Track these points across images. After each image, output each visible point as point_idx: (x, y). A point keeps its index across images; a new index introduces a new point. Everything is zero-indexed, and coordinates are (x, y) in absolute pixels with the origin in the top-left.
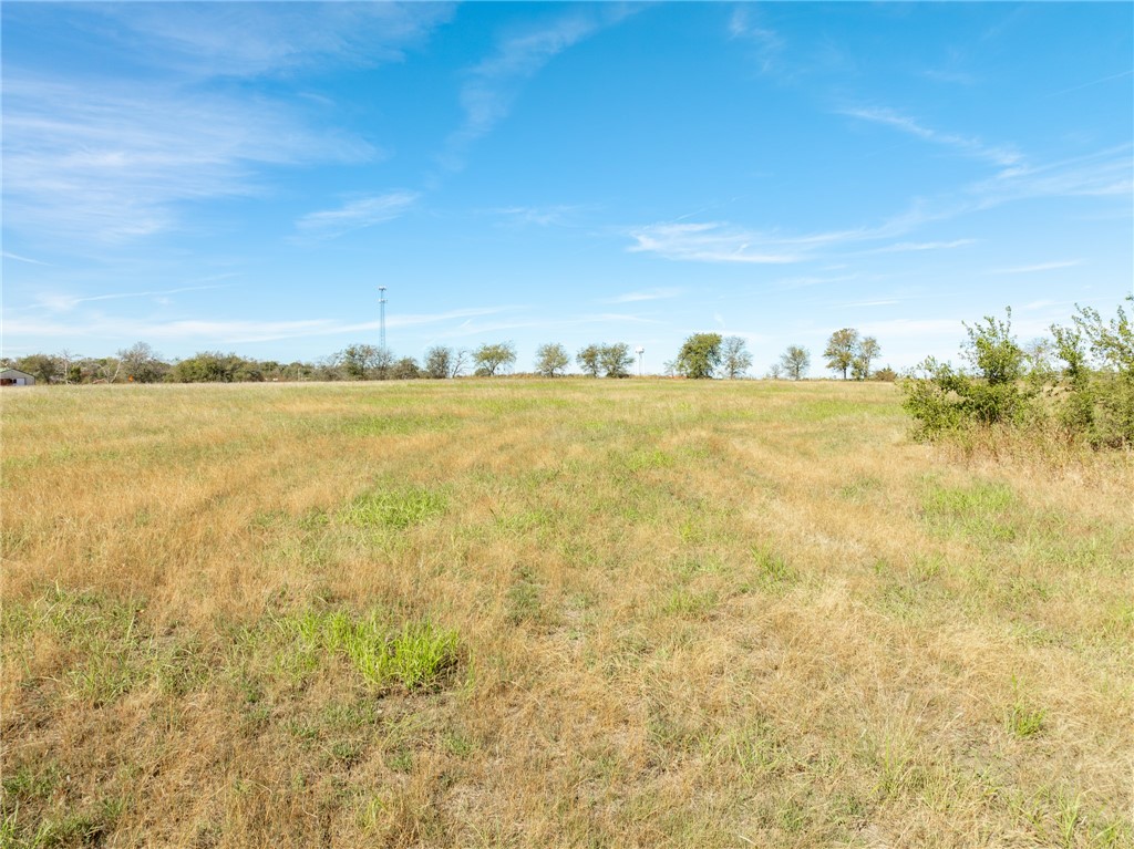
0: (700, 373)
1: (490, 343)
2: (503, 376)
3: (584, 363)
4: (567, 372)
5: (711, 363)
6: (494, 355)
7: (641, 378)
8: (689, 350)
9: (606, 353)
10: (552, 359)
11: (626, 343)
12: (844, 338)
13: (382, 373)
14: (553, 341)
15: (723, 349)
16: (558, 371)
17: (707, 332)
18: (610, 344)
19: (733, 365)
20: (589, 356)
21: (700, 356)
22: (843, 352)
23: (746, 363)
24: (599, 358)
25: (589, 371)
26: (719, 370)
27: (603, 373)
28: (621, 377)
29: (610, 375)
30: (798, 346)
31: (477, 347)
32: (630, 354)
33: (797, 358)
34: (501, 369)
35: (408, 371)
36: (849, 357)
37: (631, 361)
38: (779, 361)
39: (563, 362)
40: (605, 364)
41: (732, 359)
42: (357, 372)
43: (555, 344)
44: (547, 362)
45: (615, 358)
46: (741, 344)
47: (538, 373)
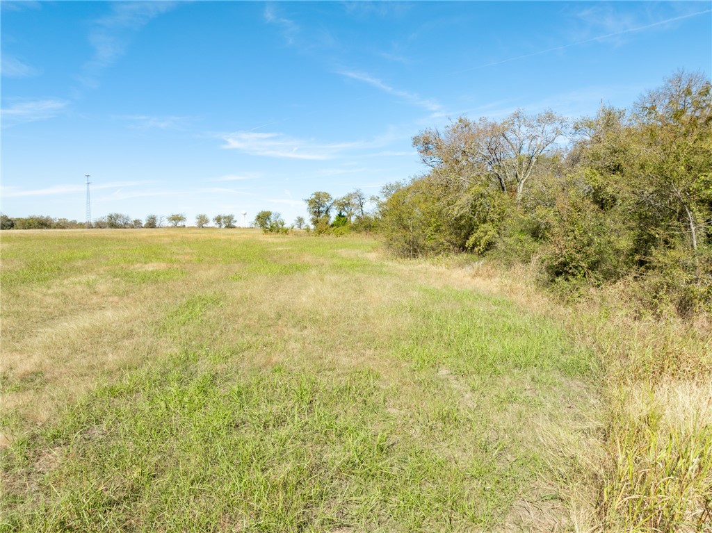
1: (175, 214)
2: (181, 227)
3: (216, 222)
4: (209, 226)
6: (176, 218)
7: (240, 228)
8: (259, 217)
9: (225, 218)
10: (202, 220)
11: (234, 214)
13: (125, 226)
14: (202, 213)
15: (272, 217)
16: (205, 225)
17: (266, 210)
18: (227, 215)
20: (218, 219)
21: (263, 218)
24: (222, 220)
27: (224, 226)
28: (231, 228)
29: (227, 227)
30: (301, 216)
31: (169, 215)
32: (235, 219)
33: (300, 220)
34: (180, 224)
35: (137, 224)
37: (236, 221)
38: (294, 222)
39: (207, 222)
40: (225, 222)
42: (113, 225)
44: (200, 222)
45: (229, 220)
46: (279, 215)
47: (197, 226)
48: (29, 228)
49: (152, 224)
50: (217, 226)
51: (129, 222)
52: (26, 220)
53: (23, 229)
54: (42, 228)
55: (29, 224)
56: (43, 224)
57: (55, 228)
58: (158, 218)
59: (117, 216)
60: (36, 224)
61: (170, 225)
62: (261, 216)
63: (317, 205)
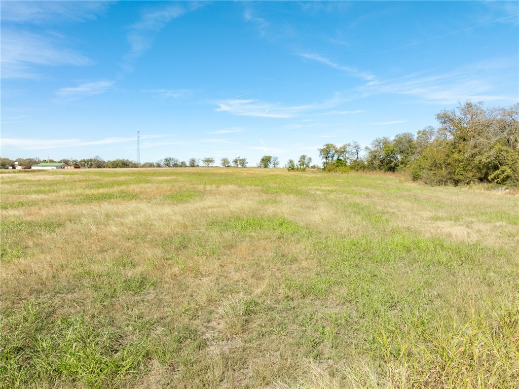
0: (266, 166)
1: (208, 157)
2: (212, 167)
3: (234, 163)
4: (230, 165)
5: (269, 164)
6: (208, 161)
7: (250, 167)
8: (263, 160)
9: (240, 160)
10: (225, 162)
11: (246, 158)
12: (303, 157)
13: (176, 165)
14: (225, 157)
15: (272, 160)
16: (227, 165)
17: (268, 155)
18: (241, 158)
19: (275, 164)
20: (236, 161)
21: (266, 161)
23: (278, 164)
25: (236, 166)
26: (271, 166)
27: (240, 166)
28: (245, 167)
29: (242, 167)
31: (204, 158)
32: (247, 161)
34: (211, 164)
35: (183, 165)
36: (304, 162)
37: (247, 163)
38: (286, 163)
40: (240, 163)
41: (274, 162)
42: (168, 165)
43: (226, 158)
44: (224, 163)
45: (243, 162)
46: (277, 158)
47: (221, 166)
48: (116, 167)
49: (193, 164)
51: (178, 163)
52: (115, 162)
53: (113, 168)
54: (124, 167)
55: (116, 165)
56: (125, 164)
57: (132, 167)
58: (196, 161)
59: (170, 159)
60: (121, 164)
61: (205, 165)
63: (326, 152)
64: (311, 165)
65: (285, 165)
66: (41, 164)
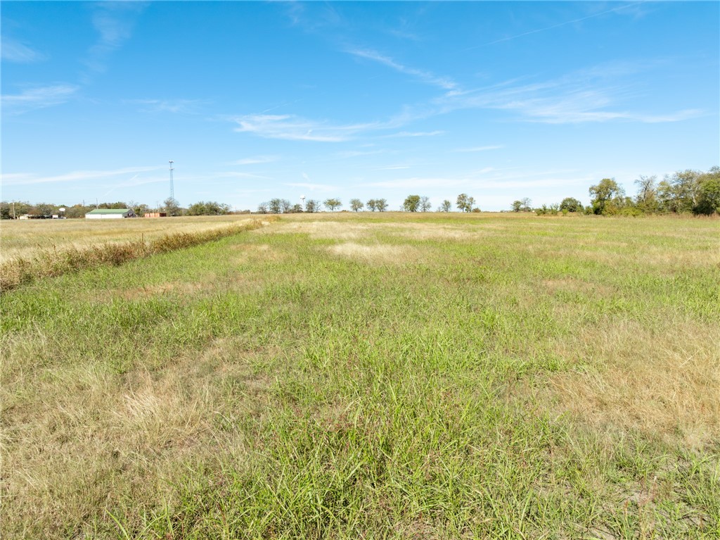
0: (413, 210)
1: (331, 198)
2: (338, 212)
3: (369, 206)
4: (362, 210)
5: (417, 206)
6: (332, 204)
7: (391, 212)
8: (408, 201)
9: (377, 202)
10: (356, 205)
12: (462, 197)
14: (356, 198)
15: (421, 200)
16: (358, 209)
17: (415, 194)
18: (379, 198)
19: (424, 207)
20: (371, 204)
21: (412, 203)
22: (463, 202)
23: (429, 206)
24: (375, 204)
26: (419, 209)
27: (377, 210)
28: (383, 211)
29: (380, 211)
30: (448, 200)
31: (325, 199)
32: (387, 203)
33: (447, 204)
34: (336, 209)
35: (297, 210)
36: (464, 204)
37: (387, 206)
38: (441, 206)
39: (361, 206)
40: (377, 206)
41: (424, 205)
45: (381, 205)
46: (427, 199)
47: (351, 210)
48: (200, 214)
49: (311, 207)
50: (370, 210)
52: (197, 206)
54: (212, 214)
61: (328, 209)
62: (411, 200)
64: (473, 207)
65: (439, 208)
66: (95, 210)
